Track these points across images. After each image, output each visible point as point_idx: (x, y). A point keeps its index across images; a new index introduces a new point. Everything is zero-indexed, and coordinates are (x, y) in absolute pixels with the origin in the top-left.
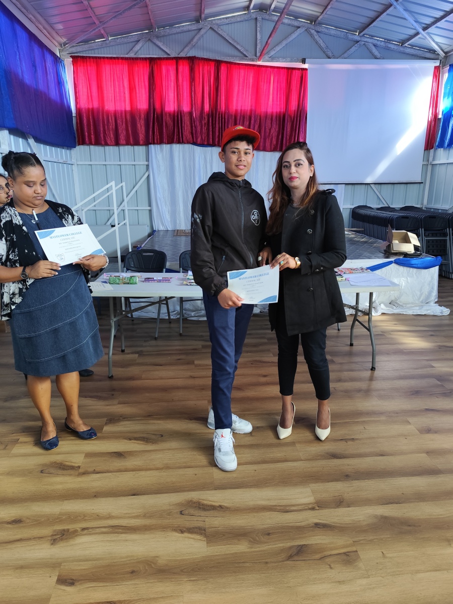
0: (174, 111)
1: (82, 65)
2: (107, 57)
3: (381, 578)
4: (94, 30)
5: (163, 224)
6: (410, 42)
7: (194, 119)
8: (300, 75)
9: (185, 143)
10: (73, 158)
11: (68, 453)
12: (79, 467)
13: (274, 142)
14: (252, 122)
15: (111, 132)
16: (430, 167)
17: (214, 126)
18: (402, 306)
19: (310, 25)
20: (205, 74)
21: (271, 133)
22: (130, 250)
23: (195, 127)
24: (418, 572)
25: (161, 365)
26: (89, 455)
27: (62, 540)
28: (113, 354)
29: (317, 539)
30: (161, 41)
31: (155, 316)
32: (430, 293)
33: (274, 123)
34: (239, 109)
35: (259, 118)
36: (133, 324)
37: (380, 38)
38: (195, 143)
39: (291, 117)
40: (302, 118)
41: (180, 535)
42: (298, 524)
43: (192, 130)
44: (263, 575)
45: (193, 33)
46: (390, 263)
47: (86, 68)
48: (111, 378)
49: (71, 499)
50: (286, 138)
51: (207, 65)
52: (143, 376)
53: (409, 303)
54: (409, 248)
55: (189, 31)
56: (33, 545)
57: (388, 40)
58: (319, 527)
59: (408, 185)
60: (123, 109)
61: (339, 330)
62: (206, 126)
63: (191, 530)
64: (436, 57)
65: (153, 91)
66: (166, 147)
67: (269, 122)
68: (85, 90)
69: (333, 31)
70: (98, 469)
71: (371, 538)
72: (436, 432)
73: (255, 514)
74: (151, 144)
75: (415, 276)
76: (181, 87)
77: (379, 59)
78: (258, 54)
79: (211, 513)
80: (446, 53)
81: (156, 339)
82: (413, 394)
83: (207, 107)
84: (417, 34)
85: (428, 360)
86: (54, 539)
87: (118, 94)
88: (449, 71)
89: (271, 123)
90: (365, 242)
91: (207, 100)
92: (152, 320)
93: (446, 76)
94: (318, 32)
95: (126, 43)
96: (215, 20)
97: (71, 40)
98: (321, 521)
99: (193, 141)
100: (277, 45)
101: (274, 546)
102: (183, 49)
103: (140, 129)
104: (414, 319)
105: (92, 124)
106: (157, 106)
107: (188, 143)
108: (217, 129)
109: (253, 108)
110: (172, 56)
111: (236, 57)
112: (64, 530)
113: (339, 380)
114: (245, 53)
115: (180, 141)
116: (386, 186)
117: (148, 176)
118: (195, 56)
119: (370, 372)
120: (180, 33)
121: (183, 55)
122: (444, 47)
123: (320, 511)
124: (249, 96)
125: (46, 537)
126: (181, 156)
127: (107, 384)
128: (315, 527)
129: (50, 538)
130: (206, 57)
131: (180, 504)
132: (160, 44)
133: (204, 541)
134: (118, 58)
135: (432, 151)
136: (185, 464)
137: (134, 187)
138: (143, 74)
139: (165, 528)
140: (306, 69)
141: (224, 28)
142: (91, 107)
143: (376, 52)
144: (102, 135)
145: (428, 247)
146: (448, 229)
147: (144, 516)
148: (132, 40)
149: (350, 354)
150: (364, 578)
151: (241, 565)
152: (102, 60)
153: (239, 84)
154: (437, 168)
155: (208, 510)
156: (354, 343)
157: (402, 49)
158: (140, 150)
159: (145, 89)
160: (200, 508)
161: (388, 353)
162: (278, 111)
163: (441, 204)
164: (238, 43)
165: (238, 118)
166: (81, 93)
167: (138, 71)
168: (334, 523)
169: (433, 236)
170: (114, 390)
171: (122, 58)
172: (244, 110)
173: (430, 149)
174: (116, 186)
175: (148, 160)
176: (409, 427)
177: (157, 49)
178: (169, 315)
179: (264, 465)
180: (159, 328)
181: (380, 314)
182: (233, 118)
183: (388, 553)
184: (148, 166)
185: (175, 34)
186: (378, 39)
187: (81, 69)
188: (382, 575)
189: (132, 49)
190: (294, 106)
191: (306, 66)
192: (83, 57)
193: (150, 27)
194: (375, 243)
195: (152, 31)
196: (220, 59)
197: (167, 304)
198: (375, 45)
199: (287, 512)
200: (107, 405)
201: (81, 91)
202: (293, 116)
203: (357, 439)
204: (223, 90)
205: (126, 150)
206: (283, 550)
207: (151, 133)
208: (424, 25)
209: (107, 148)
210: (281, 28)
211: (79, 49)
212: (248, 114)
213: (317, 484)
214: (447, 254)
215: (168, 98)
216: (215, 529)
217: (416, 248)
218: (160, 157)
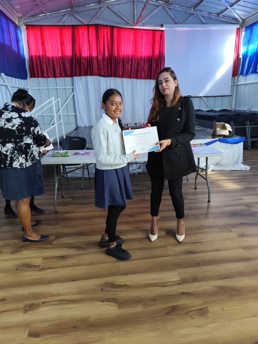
0: (88, 56)
1: (32, 30)
2: (47, 25)
3: (222, 323)
4: (38, 9)
5: (83, 123)
6: (222, 14)
7: (99, 61)
8: (160, 34)
9: (94, 75)
10: (28, 85)
11: (32, 258)
12: (39, 266)
13: (147, 74)
14: (133, 62)
15: (51, 70)
16: (235, 87)
17: (111, 65)
18: (223, 166)
19: (165, 5)
20: (105, 34)
21: (145, 69)
22: (65, 138)
23: (100, 66)
24: (243, 318)
25: (86, 204)
26: (45, 258)
27: (30, 310)
28: (57, 199)
29: (184, 302)
30: (78, 15)
31: (81, 176)
32: (239, 158)
33: (146, 62)
34: (125, 54)
35: (137, 60)
36: (68, 181)
37: (205, 12)
38: (100, 75)
39: (155, 59)
40: (162, 59)
41: (102, 303)
42: (172, 293)
43: (98, 67)
44: (153, 325)
45: (97, 10)
46: (216, 141)
47: (34, 31)
48: (56, 212)
49: (35, 285)
50: (153, 71)
51: (106, 29)
52: (75, 211)
53: (227, 164)
54: (226, 133)
55: (95, 9)
56: (13, 314)
57: (210, 13)
58: (184, 295)
59: (224, 97)
60: (57, 56)
61: (188, 180)
62: (107, 65)
63: (108, 300)
64: (238, 23)
65: (75, 45)
66: (84, 78)
67: (143, 62)
68: (34, 45)
69: (178, 7)
70: (50, 267)
71: (215, 299)
72: (247, 236)
73: (146, 289)
74: (74, 76)
75: (230, 148)
76: (91, 42)
77: (205, 24)
78: (135, 22)
79: (120, 289)
80: (243, 20)
81: (82, 189)
82: (233, 215)
83: (106, 54)
84: (227, 9)
85: (240, 196)
86: (26, 310)
87: (54, 47)
88: (245, 30)
89: (144, 63)
90: (201, 130)
91: (106, 50)
92: (79, 179)
93: (243, 33)
94: (170, 9)
95: (58, 17)
96: (109, 2)
97: (24, 15)
98: (185, 291)
99: (99, 74)
100: (147, 16)
101: (158, 307)
102: (91, 20)
103: (68, 67)
104: (230, 173)
105: (39, 65)
106: (77, 54)
107: (96, 75)
108: (113, 66)
109: (134, 54)
110: (85, 24)
111: (123, 24)
112: (31, 304)
113: (190, 209)
114: (128, 21)
115: (91, 74)
116: (211, 98)
117: (74, 95)
118: (98, 24)
119: (207, 203)
120: (89, 10)
121: (91, 23)
122: (242, 16)
123: (184, 285)
124: (131, 47)
125: (20, 308)
126: (92, 83)
127: (54, 216)
128: (182, 295)
129: (23, 309)
130: (105, 24)
131: (101, 285)
132: (78, 17)
133: (116, 306)
134: (53, 26)
135: (236, 77)
136: (102, 261)
137: (65, 102)
138: (68, 34)
139: (92, 300)
140: (163, 31)
141: (116, 7)
142: (38, 55)
143: (203, 20)
144: (45, 71)
145: (236, 132)
146: (247, 121)
147: (80, 293)
148: (61, 14)
149: (195, 194)
150: (212, 323)
151: (139, 319)
152: (44, 27)
153: (125, 40)
154: (240, 87)
155: (118, 288)
156: (197, 187)
157: (218, 18)
158: (68, 80)
159: (70, 43)
160: (113, 287)
161: (217, 192)
162: (148, 55)
163: (242, 108)
164: (123, 16)
165: (125, 60)
166: (32, 47)
167: (65, 33)
168: (192, 292)
169: (238, 125)
170: (58, 219)
171: (56, 26)
172: (129, 55)
173: (235, 76)
174: (55, 101)
175: (73, 86)
176: (232, 234)
177: (76, 20)
178: (89, 175)
179: (149, 259)
180: (84, 183)
181: (211, 170)
182: (122, 60)
183: (225, 308)
184: (73, 89)
185: (86, 11)
186: (204, 12)
187: (31, 32)
188: (223, 321)
189: (61, 20)
190: (157, 52)
191: (163, 29)
192: (32, 25)
193: (72, 7)
194: (206, 130)
195: (73, 9)
196: (113, 25)
197: (88, 169)
198: (203, 16)
199: (165, 286)
200: (55, 229)
201: (32, 45)
202: (157, 58)
203: (202, 242)
204: (116, 44)
205: (60, 80)
206: (163, 309)
207: (74, 70)
208: (230, 4)
209: (48, 79)
210: (148, 6)
211: (30, 20)
212: (131, 57)
213: (181, 270)
214: (246, 136)
215: (83, 49)
216: (122, 299)
217: (230, 132)
218: (80, 83)
